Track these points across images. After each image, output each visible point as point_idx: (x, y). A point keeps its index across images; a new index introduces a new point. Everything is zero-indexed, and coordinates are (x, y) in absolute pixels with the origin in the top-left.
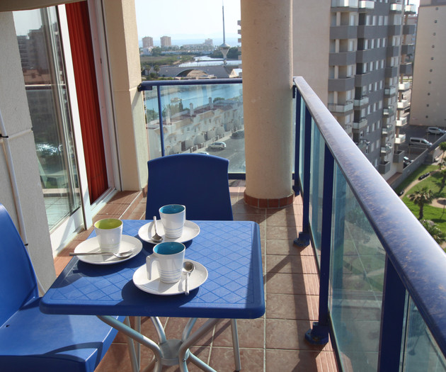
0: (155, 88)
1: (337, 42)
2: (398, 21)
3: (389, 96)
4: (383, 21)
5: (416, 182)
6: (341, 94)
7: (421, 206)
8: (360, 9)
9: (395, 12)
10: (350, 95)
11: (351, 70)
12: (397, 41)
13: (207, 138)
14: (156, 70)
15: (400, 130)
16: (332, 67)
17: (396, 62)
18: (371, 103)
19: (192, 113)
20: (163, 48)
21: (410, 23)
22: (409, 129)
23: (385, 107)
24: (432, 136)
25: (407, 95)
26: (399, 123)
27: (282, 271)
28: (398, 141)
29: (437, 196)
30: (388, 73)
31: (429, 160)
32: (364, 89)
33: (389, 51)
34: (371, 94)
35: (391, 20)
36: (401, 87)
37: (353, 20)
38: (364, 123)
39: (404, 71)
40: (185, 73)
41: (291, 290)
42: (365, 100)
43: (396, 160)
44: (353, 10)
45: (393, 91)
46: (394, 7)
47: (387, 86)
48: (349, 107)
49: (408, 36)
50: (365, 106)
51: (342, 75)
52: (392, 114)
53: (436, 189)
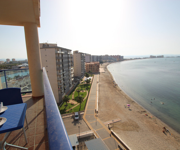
1: (57, 60)
2: (69, 56)
3: (69, 71)
4: (66, 56)
5: (77, 88)
6: (60, 71)
7: (79, 92)
8: (62, 53)
10: (61, 71)
11: (61, 66)
12: (70, 60)
13: (27, 83)
14: (11, 67)
15: (73, 77)
16: (57, 65)
17: (70, 64)
18: (66, 72)
19: (22, 77)
20: (13, 62)
21: (72, 56)
22: (74, 77)
23: (69, 73)
24: (79, 78)
25: (73, 70)
26: (72, 76)
28: (72, 80)
29: (81, 90)
30: (69, 66)
31: (79, 83)
32: (64, 70)
33: (68, 62)
34: (66, 71)
35: (68, 56)
36: (72, 69)
37: (60, 56)
38: (65, 77)
39: (72, 66)
40: (20, 67)
42: (65, 72)
43: (73, 84)
44: (60, 53)
45: (70, 70)
46: (68, 53)
47: (69, 69)
48: (62, 73)
49: (72, 59)
50: (65, 73)
51: (59, 67)
52: (71, 74)
53: (81, 89)
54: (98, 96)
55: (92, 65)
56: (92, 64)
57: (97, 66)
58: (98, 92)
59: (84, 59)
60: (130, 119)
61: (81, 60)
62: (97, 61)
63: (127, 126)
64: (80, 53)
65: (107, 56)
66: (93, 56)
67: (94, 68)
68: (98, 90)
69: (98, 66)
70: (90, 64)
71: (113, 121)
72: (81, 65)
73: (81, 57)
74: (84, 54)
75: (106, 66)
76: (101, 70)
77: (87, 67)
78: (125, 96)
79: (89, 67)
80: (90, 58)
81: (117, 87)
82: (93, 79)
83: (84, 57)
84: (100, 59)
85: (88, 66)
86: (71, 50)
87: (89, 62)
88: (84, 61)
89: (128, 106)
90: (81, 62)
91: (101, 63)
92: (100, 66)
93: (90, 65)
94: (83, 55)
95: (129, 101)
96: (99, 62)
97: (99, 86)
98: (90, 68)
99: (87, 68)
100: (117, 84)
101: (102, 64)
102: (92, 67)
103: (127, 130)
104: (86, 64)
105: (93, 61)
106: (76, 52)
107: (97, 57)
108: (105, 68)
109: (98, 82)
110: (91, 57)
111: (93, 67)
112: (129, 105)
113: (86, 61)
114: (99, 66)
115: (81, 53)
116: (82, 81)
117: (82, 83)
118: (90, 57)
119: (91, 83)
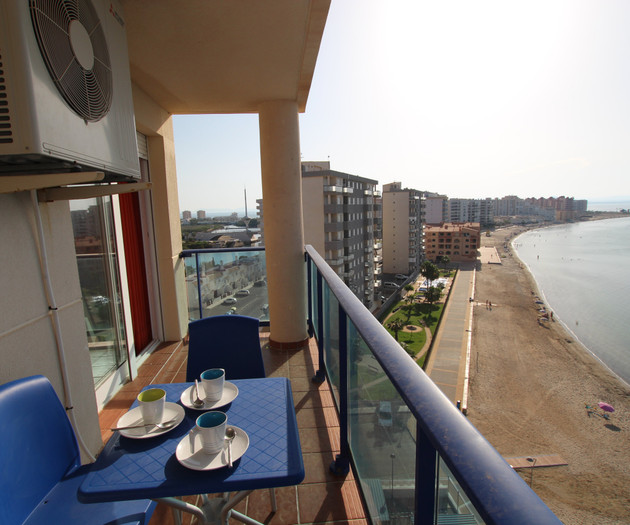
1: (330, 216)
2: (370, 202)
3: (368, 253)
4: (360, 201)
5: (391, 314)
6: (335, 252)
7: (396, 332)
8: (343, 193)
9: (367, 196)
10: (341, 252)
11: (340, 235)
12: (370, 215)
13: (234, 287)
14: (194, 235)
15: (377, 277)
16: (326, 233)
17: (370, 229)
18: (356, 258)
19: (222, 268)
20: (199, 219)
21: (378, 203)
22: (382, 276)
23: (366, 261)
24: (399, 281)
25: (379, 252)
26: (376, 272)
27: (304, 406)
28: (376, 285)
29: (406, 323)
30: (366, 237)
31: (398, 298)
32: (350, 248)
33: (366, 222)
34: (355, 252)
35: (365, 201)
36: (376, 246)
37: (339, 201)
38: (352, 273)
39: (377, 235)
40: (216, 237)
41: (314, 424)
42: (352, 257)
43: (376, 299)
44: (339, 193)
45: (370, 250)
46: (367, 192)
47: (366, 246)
48: (341, 261)
49: (377, 212)
50: (352, 261)
51: (335, 239)
52: (371, 266)
53: (405, 319)
54: (469, 351)
55: (449, 234)
56: (450, 230)
57: (468, 237)
58: (470, 338)
59: (421, 214)
60: (612, 469)
61: (411, 215)
62: (471, 220)
63: (595, 495)
64: (406, 190)
65: (512, 201)
66: (456, 203)
67: (459, 244)
68: (470, 329)
69: (474, 241)
70: (443, 230)
71: (530, 460)
72: (410, 233)
73: (411, 207)
74: (419, 193)
75: (508, 239)
76: (487, 254)
77: (429, 241)
78: (591, 366)
79: (437, 243)
80: (444, 210)
81: (553, 324)
82: (451, 287)
83: (421, 206)
84: (483, 211)
85: (436, 237)
86: (376, 183)
87: (441, 225)
88: (422, 221)
89: (605, 408)
90: (410, 223)
91: (489, 226)
92: (483, 238)
93: (442, 234)
94: (417, 198)
95: (607, 390)
96: (477, 225)
97: (474, 315)
98: (441, 246)
99: (431, 244)
100: (552, 314)
101: (492, 233)
102: (449, 241)
103: (594, 510)
104: (427, 230)
105: (455, 220)
106: (394, 188)
107: (473, 204)
108: (504, 248)
109: (471, 301)
110: (449, 207)
111: (453, 244)
112: (606, 404)
113: (427, 221)
114: (479, 239)
115: (412, 192)
116: (411, 293)
117: (411, 297)
118: (444, 205)
119: (443, 300)
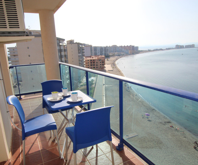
0: (15, 67)
2: (62, 48)
4: (58, 48)
9: (61, 45)
12: (63, 53)
17: (63, 59)
21: (65, 48)
24: (76, 80)
26: (67, 77)
28: (68, 82)
31: (77, 86)
33: (61, 56)
35: (60, 48)
39: (66, 62)
46: (61, 44)
49: (66, 52)
54: (104, 103)
55: (94, 60)
56: (94, 58)
57: (101, 61)
58: (104, 98)
59: (83, 52)
60: (150, 133)
61: (79, 53)
62: (101, 54)
63: (146, 143)
64: (76, 43)
65: (115, 47)
66: (96, 48)
67: (98, 64)
68: (104, 95)
69: (103, 62)
70: (91, 59)
72: (79, 60)
73: (79, 50)
74: (82, 44)
75: (115, 61)
76: (108, 67)
77: (86, 63)
78: (142, 102)
79: (90, 64)
80: (91, 51)
81: (131, 90)
82: (96, 80)
83: (83, 49)
84: (105, 51)
85: (89, 62)
86: (64, 40)
87: (90, 57)
88: (83, 55)
90: (79, 56)
91: (107, 56)
92: (106, 61)
93: (91, 60)
94: (81, 46)
95: (147, 109)
96: (103, 56)
97: (105, 90)
98: (91, 65)
99: (88, 64)
101: (109, 59)
102: (94, 63)
103: (147, 147)
104: (85, 59)
105: (96, 55)
106: (71, 42)
107: (101, 48)
108: (113, 65)
109: (104, 85)
110: (93, 50)
111: (95, 64)
112: (147, 114)
113: (85, 56)
114: (105, 62)
115: (79, 44)
116: (82, 84)
117: (82, 86)
118: (91, 49)
119: (94, 86)
